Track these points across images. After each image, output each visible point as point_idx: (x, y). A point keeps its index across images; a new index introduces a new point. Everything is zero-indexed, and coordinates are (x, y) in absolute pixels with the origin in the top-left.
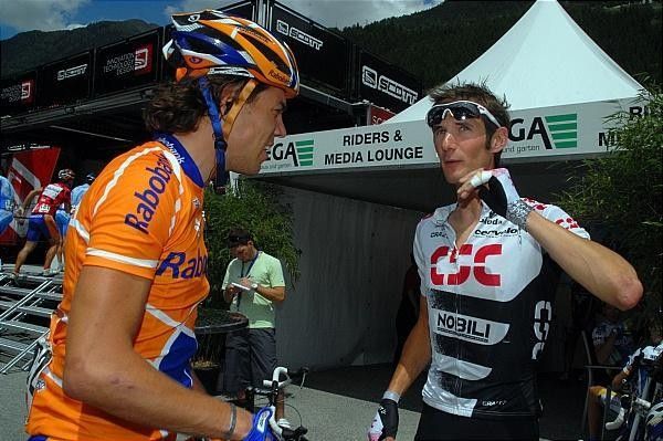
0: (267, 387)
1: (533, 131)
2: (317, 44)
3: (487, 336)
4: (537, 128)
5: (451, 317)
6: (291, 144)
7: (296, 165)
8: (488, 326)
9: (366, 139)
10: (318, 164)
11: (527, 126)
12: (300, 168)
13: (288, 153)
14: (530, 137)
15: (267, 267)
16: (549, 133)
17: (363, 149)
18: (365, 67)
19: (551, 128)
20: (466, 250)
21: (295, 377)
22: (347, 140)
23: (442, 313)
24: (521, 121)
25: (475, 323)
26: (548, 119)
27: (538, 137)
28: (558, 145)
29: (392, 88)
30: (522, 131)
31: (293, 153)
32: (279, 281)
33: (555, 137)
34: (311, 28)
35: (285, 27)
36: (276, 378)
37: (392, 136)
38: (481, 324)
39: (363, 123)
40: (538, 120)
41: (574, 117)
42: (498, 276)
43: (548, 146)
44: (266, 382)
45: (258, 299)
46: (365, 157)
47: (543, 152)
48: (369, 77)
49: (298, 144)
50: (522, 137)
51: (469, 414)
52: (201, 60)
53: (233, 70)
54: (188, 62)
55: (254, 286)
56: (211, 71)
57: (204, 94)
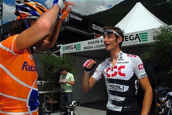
1: (136, 38)
3: (123, 89)
5: (113, 85)
6: (75, 45)
7: (77, 50)
8: (123, 87)
9: (94, 43)
10: (82, 50)
11: (134, 36)
12: (78, 51)
13: (74, 47)
14: (135, 39)
15: (70, 76)
16: (140, 38)
17: (93, 45)
18: (93, 25)
19: (141, 36)
20: (116, 67)
21: (78, 104)
22: (89, 43)
23: (111, 84)
24: (133, 35)
25: (120, 86)
26: (140, 34)
27: (137, 39)
28: (143, 41)
29: (100, 29)
30: (133, 38)
31: (76, 47)
32: (73, 80)
33: (142, 39)
34: (79, 15)
35: (72, 16)
36: (73, 104)
37: (100, 41)
38: (122, 86)
39: (94, 39)
40: (137, 35)
41: (147, 33)
42: (125, 74)
43: (140, 41)
45: (68, 85)
46: (94, 47)
47: (139, 43)
48: (94, 27)
49: (77, 45)
50: (133, 39)
51: (121, 111)
52: (25, 14)
53: (34, 17)
54: (21, 14)
55: (66, 81)
56: (28, 17)
57: (26, 24)
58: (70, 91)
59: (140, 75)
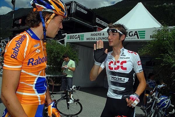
0: (71, 90)
1: (135, 34)
2: (86, 12)
3: (124, 81)
4: (136, 34)
6: (79, 35)
7: (80, 40)
8: (124, 79)
9: (96, 35)
10: (85, 40)
11: (133, 33)
12: (81, 41)
13: (78, 37)
15: (71, 63)
16: (138, 35)
17: (95, 37)
18: (97, 18)
19: (139, 34)
20: (118, 62)
21: (77, 88)
22: (92, 35)
23: (113, 76)
24: (132, 32)
25: (121, 78)
26: (139, 32)
27: (136, 36)
28: (140, 38)
29: (103, 23)
30: (132, 34)
31: (79, 37)
32: (74, 66)
33: (140, 36)
34: (85, 9)
36: (73, 88)
37: (102, 34)
39: (96, 31)
40: (136, 32)
41: (145, 31)
42: (126, 68)
43: (138, 38)
44: (71, 89)
46: (96, 39)
47: (137, 39)
48: (98, 20)
49: (80, 35)
50: (132, 36)
51: (121, 98)
52: (40, 7)
53: (49, 10)
54: (37, 7)
55: (68, 67)
56: (43, 10)
57: (41, 16)
58: (71, 76)
59: (138, 70)
